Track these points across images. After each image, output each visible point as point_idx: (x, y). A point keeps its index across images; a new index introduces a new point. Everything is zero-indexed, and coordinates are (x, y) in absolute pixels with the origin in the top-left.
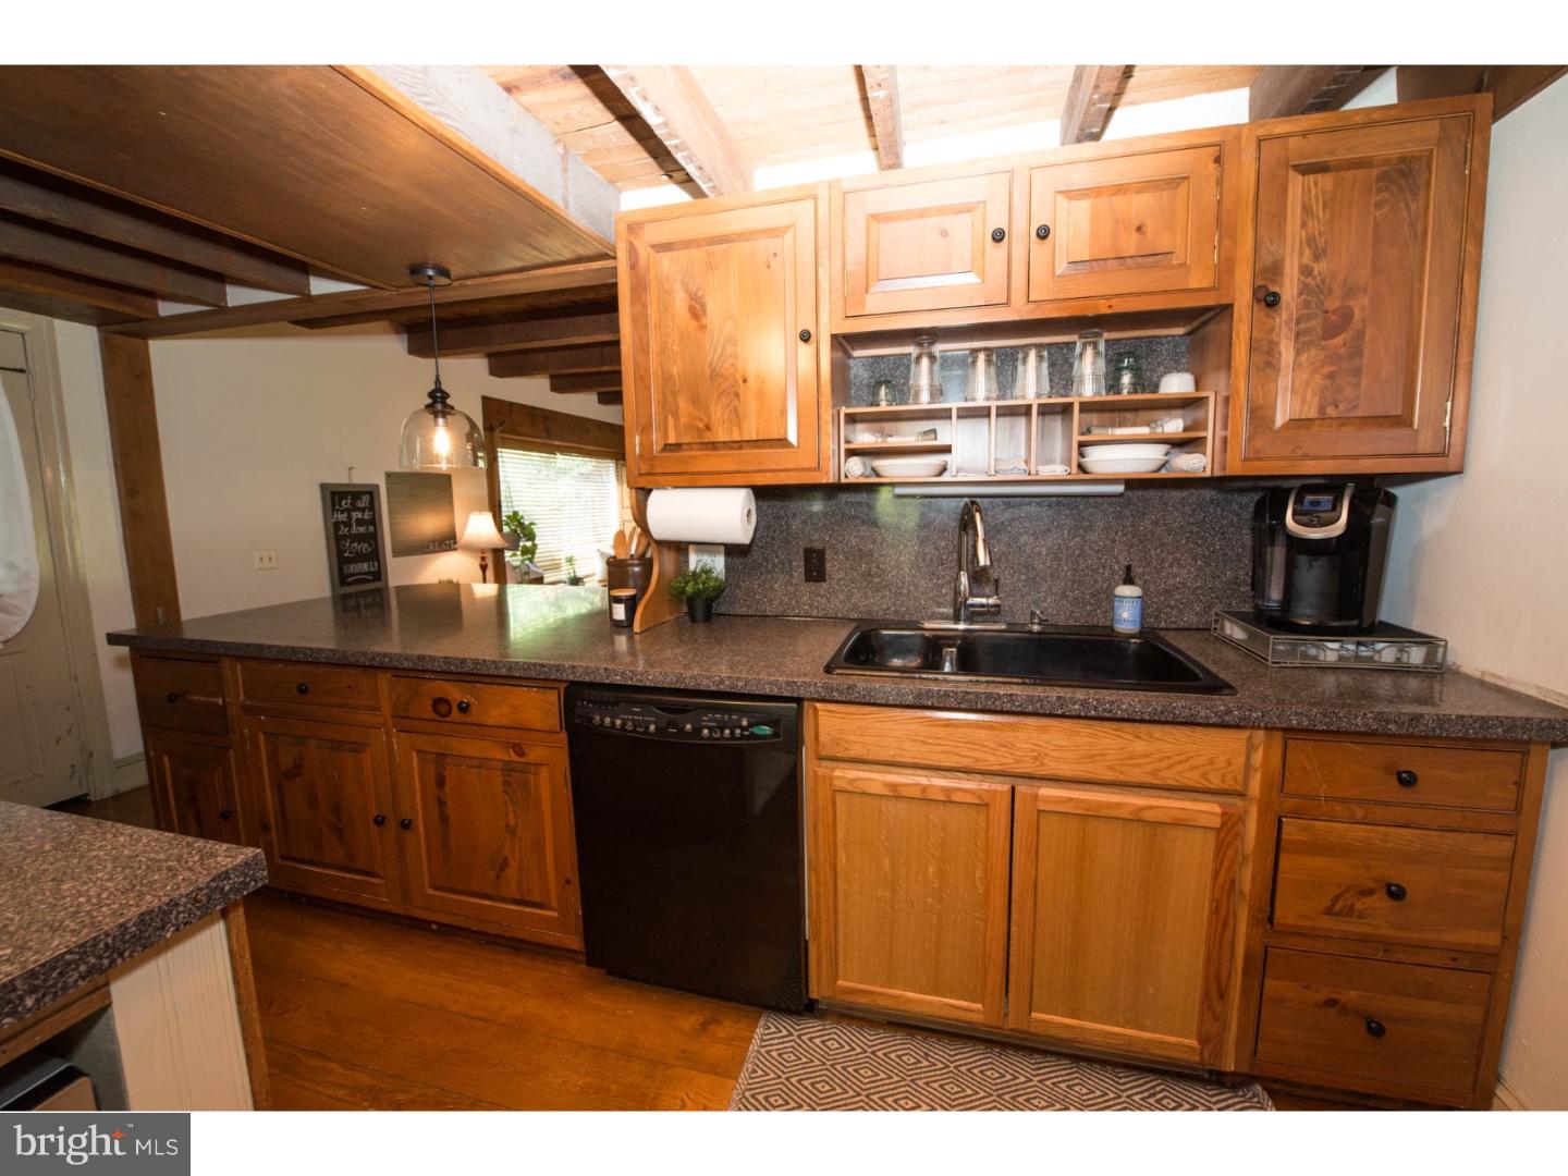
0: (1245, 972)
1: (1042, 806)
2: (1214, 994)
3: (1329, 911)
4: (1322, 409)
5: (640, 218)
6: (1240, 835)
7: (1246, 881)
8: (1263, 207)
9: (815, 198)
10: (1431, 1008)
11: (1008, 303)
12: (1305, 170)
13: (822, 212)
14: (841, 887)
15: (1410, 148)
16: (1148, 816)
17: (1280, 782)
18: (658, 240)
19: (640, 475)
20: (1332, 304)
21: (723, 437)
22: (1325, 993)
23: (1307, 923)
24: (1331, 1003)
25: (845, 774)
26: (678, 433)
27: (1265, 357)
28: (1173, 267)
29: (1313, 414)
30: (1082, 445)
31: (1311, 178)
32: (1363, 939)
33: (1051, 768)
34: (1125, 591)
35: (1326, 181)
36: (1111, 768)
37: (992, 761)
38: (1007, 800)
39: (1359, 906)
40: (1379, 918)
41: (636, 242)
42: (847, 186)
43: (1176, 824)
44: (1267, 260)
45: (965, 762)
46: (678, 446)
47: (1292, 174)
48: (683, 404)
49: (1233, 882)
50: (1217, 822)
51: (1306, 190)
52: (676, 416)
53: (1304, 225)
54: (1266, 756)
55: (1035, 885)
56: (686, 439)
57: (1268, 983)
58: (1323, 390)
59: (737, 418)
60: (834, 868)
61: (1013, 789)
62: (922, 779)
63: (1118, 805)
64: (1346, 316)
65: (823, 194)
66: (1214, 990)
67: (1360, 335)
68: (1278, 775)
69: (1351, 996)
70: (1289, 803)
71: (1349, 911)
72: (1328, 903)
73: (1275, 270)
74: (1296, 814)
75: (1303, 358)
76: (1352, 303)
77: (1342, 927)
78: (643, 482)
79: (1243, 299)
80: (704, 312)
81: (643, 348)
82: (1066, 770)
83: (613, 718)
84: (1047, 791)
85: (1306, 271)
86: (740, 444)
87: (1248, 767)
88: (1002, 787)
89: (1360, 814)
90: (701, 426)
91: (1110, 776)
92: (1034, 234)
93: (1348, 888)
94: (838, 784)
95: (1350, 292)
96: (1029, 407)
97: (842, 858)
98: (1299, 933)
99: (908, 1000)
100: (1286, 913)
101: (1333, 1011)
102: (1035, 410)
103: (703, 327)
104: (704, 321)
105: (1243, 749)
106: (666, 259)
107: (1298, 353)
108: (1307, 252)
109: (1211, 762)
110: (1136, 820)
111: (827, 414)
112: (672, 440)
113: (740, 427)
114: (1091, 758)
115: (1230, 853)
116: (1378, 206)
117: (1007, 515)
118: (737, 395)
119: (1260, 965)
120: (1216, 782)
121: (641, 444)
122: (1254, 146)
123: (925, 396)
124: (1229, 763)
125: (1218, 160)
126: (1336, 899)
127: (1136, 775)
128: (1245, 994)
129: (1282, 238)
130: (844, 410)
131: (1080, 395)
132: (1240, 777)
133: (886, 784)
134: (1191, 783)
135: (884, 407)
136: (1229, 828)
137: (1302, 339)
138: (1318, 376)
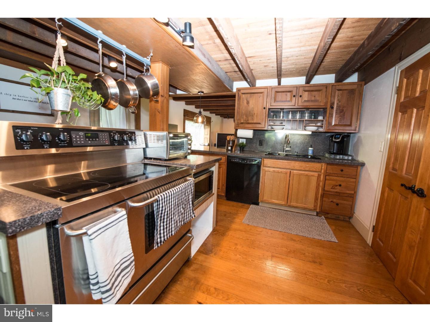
0: (321, 197)
1: (294, 173)
2: (316, 200)
3: (332, 188)
4: (339, 123)
5: (240, 89)
6: (320, 178)
7: (321, 184)
8: (332, 95)
9: (268, 88)
10: (345, 202)
11: (295, 106)
12: (338, 90)
13: (268, 90)
14: (265, 185)
15: (353, 88)
16: (308, 175)
17: (326, 171)
18: (243, 92)
19: (236, 127)
20: (341, 109)
21: (250, 122)
22: (331, 200)
23: (328, 190)
24: (332, 201)
25: (267, 169)
26: (243, 121)
27: (331, 115)
28: (319, 102)
29: (338, 124)
30: (305, 126)
31: (339, 91)
32: (336, 192)
33: (296, 168)
34: (310, 148)
35: (341, 92)
36: (304, 168)
37: (288, 167)
38: (289, 173)
39: (336, 188)
40: (338, 189)
41: (239, 93)
42: (272, 87)
43: (312, 176)
44: (332, 102)
45: (284, 167)
46: (243, 123)
47: (336, 90)
48: (244, 117)
49: (319, 184)
50: (317, 176)
51: (338, 93)
52: (243, 118)
53: (338, 98)
54: (324, 167)
55: (293, 185)
56: (244, 122)
57: (324, 198)
58: (339, 120)
59: (253, 119)
60: (264, 182)
61: (290, 171)
62: (278, 169)
63: (304, 173)
64: (343, 110)
65: (269, 88)
66: (316, 199)
67: (344, 113)
68: (326, 170)
69: (335, 200)
70: (327, 174)
71: (334, 188)
72: (331, 187)
73: (333, 103)
74: (328, 175)
75: (337, 116)
76: (344, 109)
77: (334, 190)
78: (237, 128)
79: (329, 107)
80: (249, 103)
81: (239, 108)
82: (298, 168)
83: (234, 160)
84: (295, 171)
85: (337, 104)
86: (253, 123)
87: (321, 169)
88: (289, 171)
89: (336, 175)
90: (247, 120)
91: (303, 169)
92: (299, 96)
93: (335, 185)
94: (266, 170)
95: (343, 107)
96: (297, 120)
97: (266, 181)
98: (328, 191)
99: (274, 201)
100: (326, 189)
101: (332, 202)
102: (298, 121)
103: (249, 106)
104: (249, 105)
105: (321, 166)
106: (244, 95)
107: (336, 115)
108: (338, 101)
109: (317, 168)
110: (307, 175)
111: (267, 120)
112: (242, 122)
113: (253, 120)
114: (301, 167)
115: (319, 180)
116: (348, 96)
117: (293, 136)
118: (253, 116)
119: (323, 196)
120: (317, 170)
121: (237, 122)
122: (331, 87)
123: (281, 117)
124: (319, 168)
125: (326, 88)
126: (333, 187)
127: (307, 169)
128: (321, 200)
129: (335, 99)
130: (269, 119)
131: (305, 119)
132: (321, 170)
133: (273, 170)
134: (314, 171)
135: (274, 119)
136: (319, 176)
137: (337, 113)
138: (338, 119)
